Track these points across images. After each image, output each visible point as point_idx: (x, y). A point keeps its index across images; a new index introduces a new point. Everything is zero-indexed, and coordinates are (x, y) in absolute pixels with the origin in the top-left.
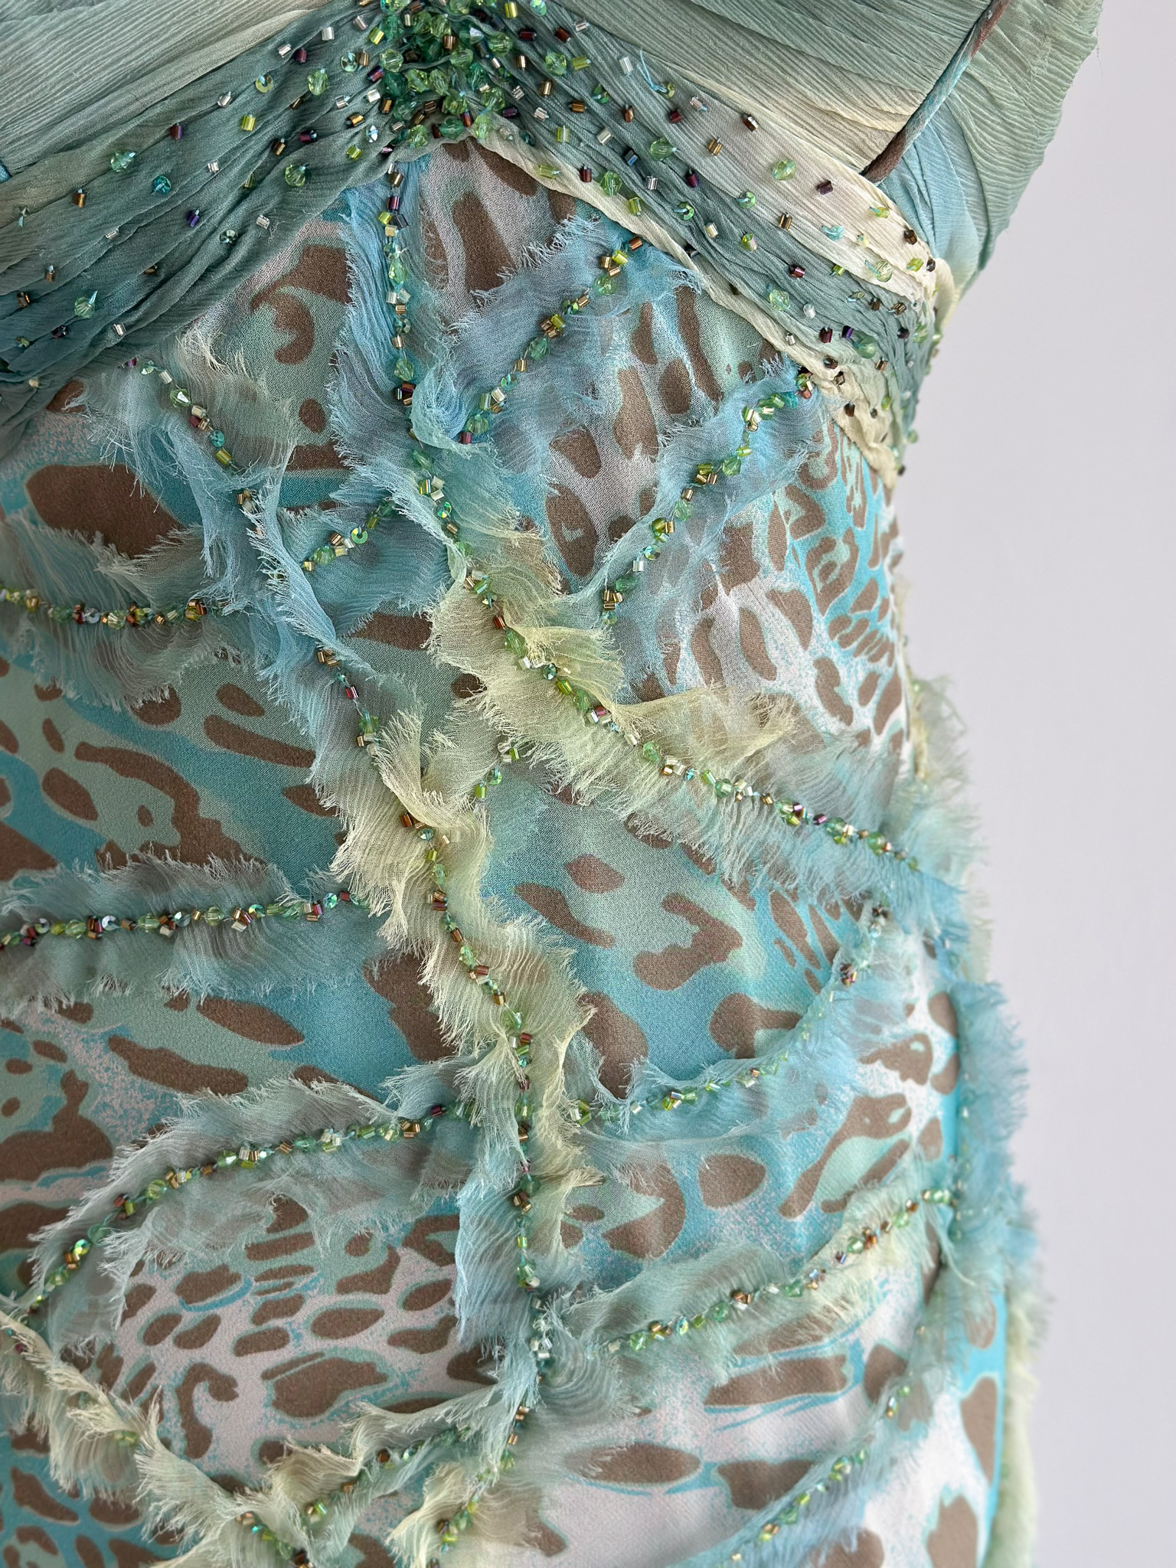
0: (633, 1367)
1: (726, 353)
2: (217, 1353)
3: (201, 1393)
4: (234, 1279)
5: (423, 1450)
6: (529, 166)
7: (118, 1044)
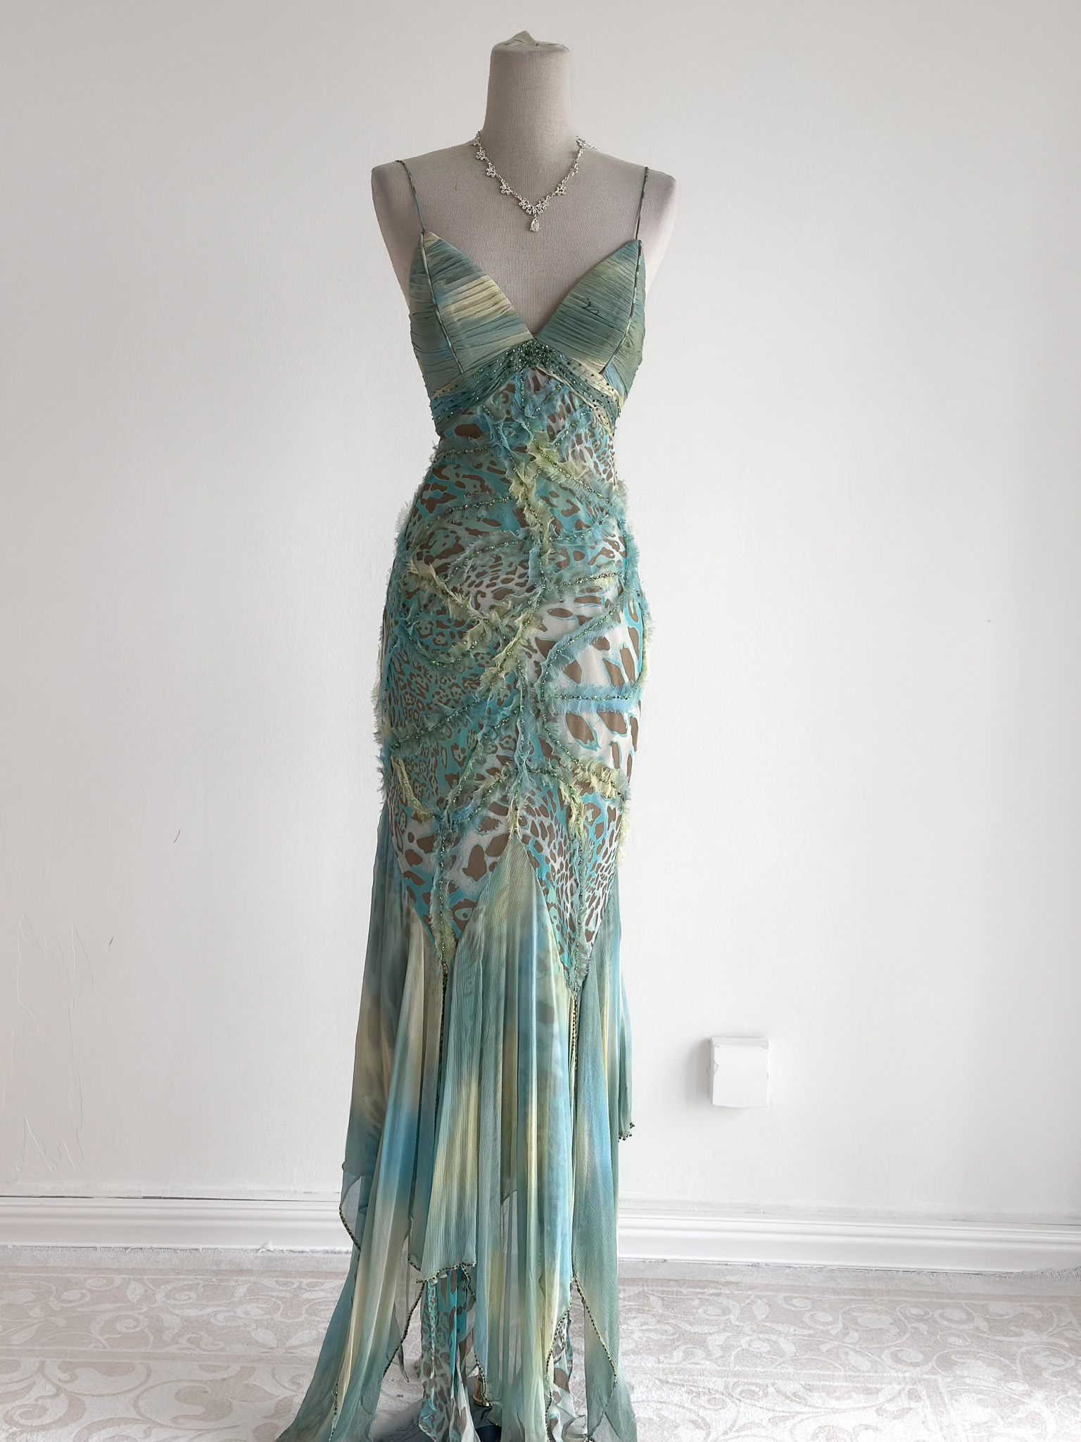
0: (560, 592)
1: (577, 403)
2: (482, 588)
3: (479, 596)
4: (487, 573)
5: (521, 605)
6: (545, 371)
7: (467, 529)
